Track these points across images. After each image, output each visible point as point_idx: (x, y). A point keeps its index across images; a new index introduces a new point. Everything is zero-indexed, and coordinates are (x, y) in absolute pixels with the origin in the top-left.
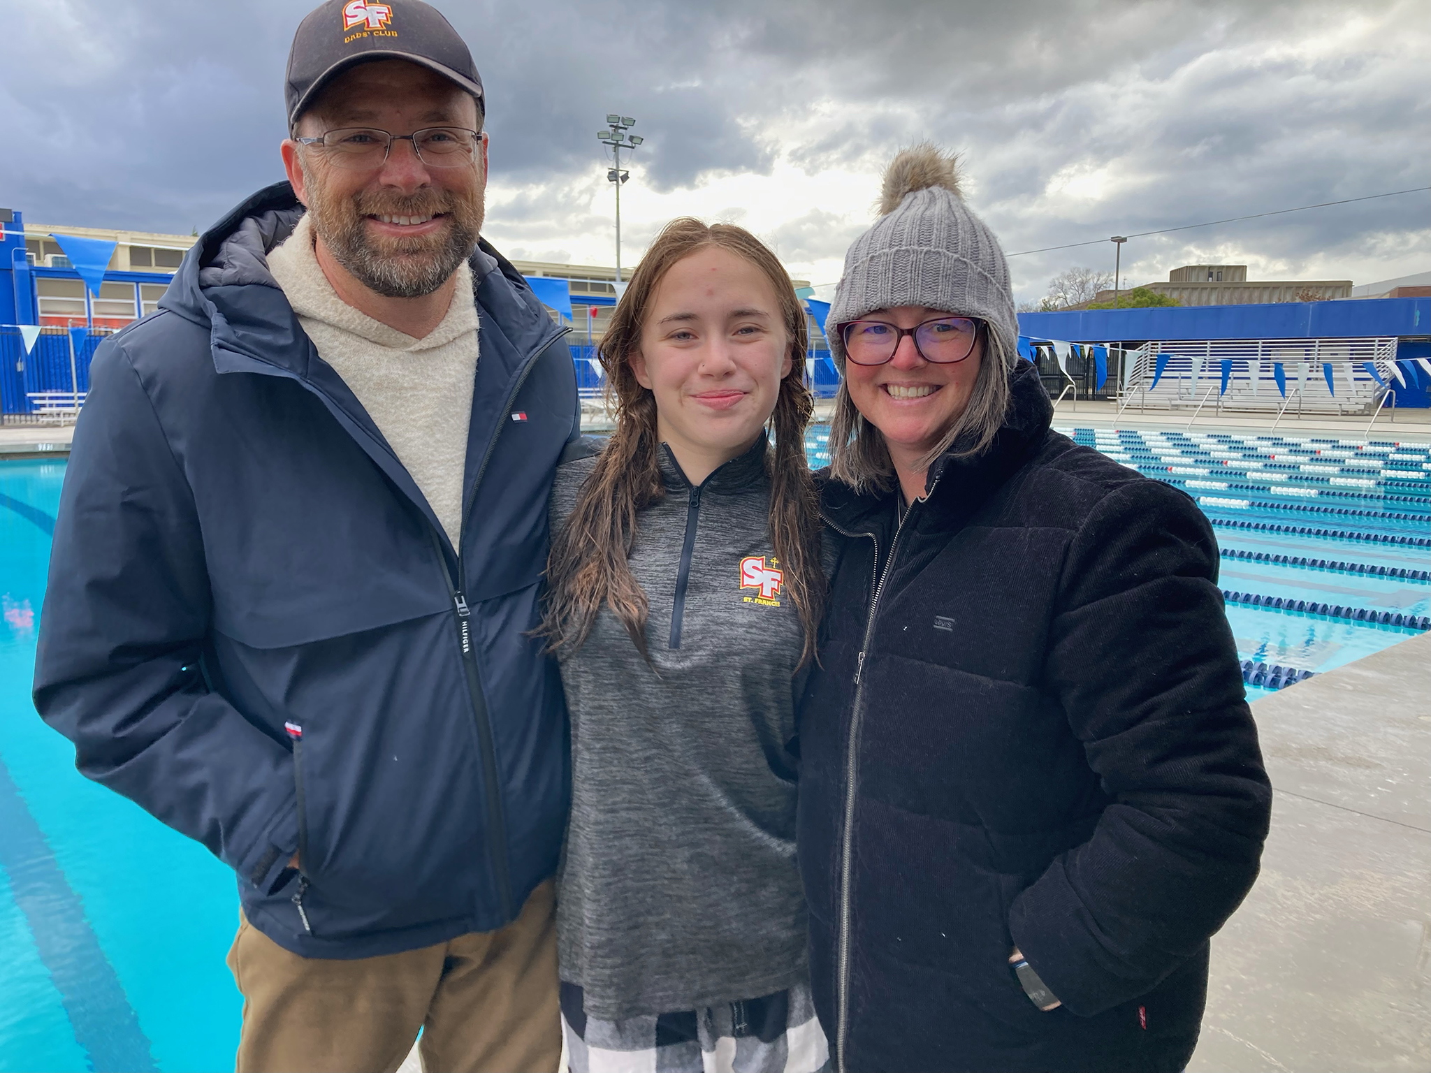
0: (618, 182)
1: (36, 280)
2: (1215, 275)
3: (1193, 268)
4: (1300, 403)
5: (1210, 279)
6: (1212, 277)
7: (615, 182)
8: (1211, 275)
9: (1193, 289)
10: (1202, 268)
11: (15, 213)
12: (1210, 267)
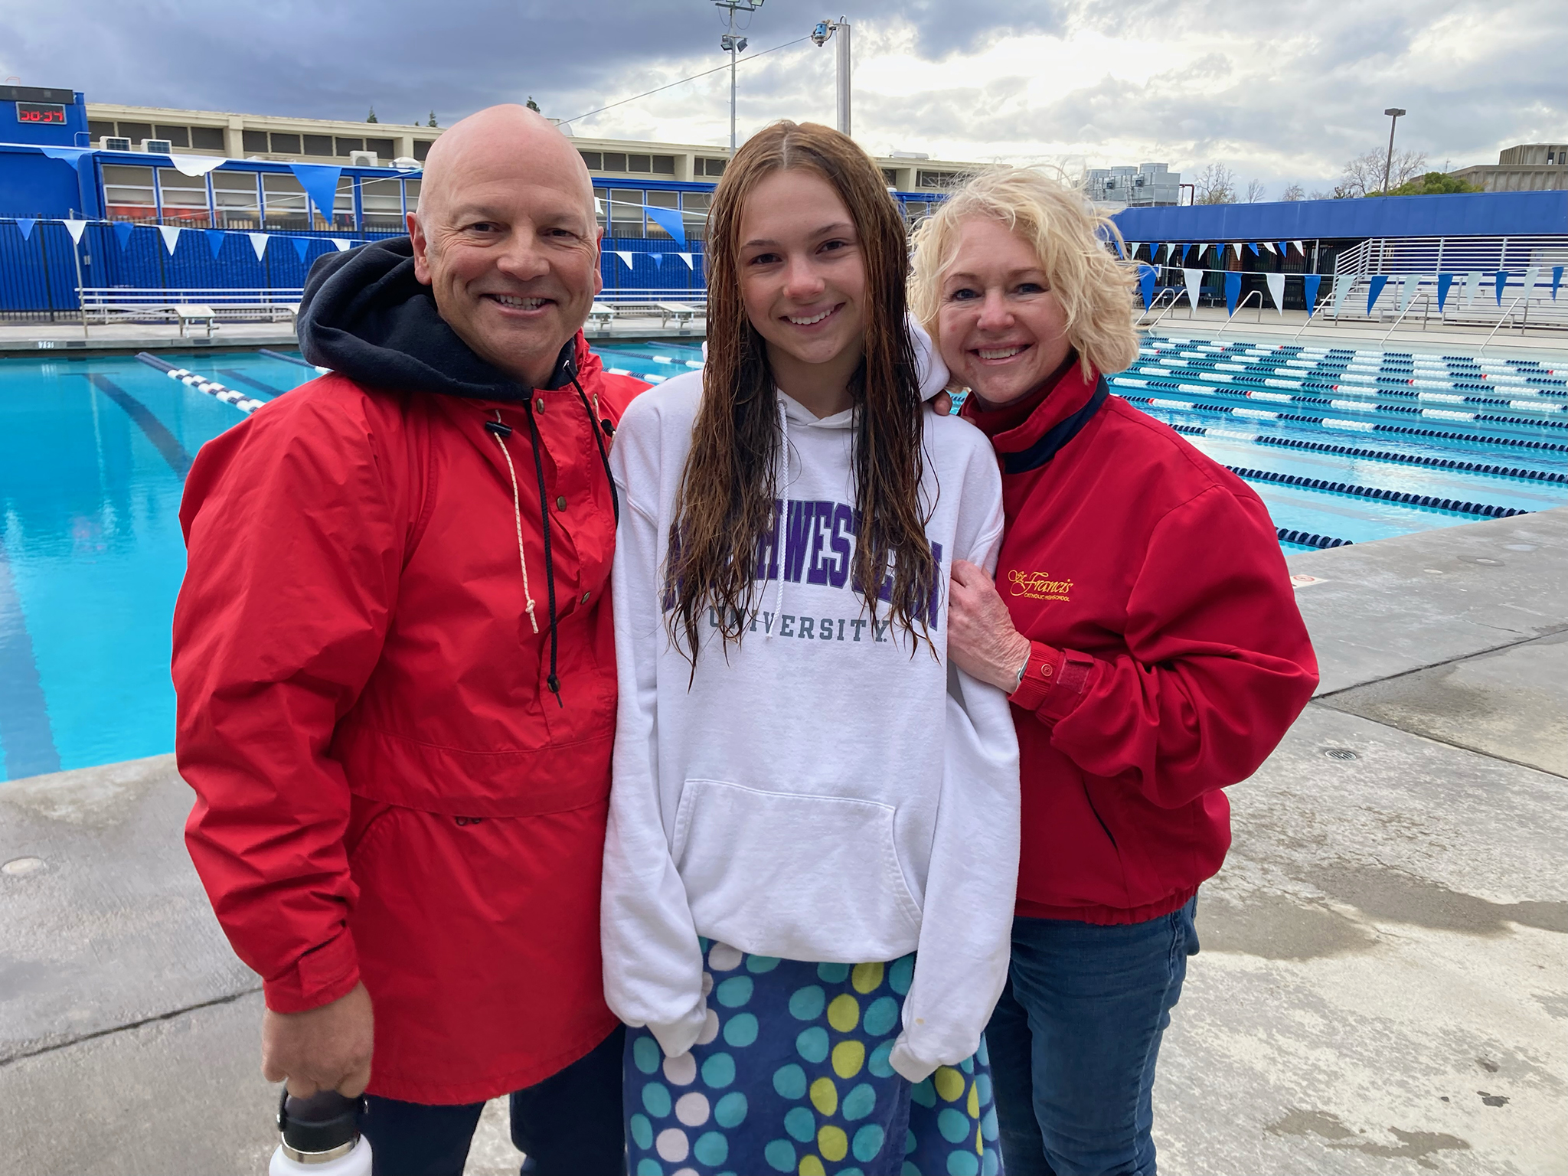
0: (734, 51)
1: (101, 169)
2: (1556, 157)
3: (1530, 147)
4: (1526, 315)
5: (1550, 161)
6: (1552, 158)
7: (730, 51)
8: (1551, 156)
9: (1524, 173)
10: (1541, 148)
11: (77, 94)
12: (1550, 147)
